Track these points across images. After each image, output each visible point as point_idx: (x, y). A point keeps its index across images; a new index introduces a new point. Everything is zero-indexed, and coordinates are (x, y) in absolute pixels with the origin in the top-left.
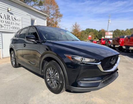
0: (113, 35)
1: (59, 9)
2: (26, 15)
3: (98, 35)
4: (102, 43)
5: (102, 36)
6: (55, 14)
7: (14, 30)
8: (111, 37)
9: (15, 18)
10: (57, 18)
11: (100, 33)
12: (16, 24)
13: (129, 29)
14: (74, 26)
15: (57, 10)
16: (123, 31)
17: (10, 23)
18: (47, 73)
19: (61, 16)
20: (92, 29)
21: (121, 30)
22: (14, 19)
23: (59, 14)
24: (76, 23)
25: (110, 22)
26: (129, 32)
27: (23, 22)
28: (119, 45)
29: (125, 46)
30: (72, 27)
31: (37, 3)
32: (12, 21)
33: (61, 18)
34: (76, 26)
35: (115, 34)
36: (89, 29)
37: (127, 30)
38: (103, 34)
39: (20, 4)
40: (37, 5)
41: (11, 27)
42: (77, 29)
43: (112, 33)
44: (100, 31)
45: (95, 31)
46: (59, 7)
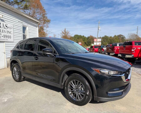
0: (102, 42)
1: (46, 14)
2: (18, 22)
3: (87, 41)
4: (95, 50)
5: (91, 42)
6: (42, 19)
7: (5, 39)
8: (100, 44)
9: (6, 25)
10: (44, 23)
11: (88, 39)
12: (8, 32)
13: (117, 36)
14: (63, 33)
15: (44, 15)
16: (111, 37)
17: (2, 31)
18: (69, 86)
19: (49, 21)
20: (80, 35)
21: (109, 37)
22: (5, 27)
23: (46, 20)
24: (65, 30)
25: (100, 28)
26: (117, 39)
27: (14, 29)
28: (114, 53)
29: (120, 54)
30: (61, 33)
31: (22, 6)
32: (3, 29)
33: (49, 24)
34: (65, 32)
35: (104, 41)
36: (77, 35)
37: (115, 36)
38: (91, 40)
39: (12, 10)
40: (21, 9)
41: (2, 35)
42: (67, 35)
43: (100, 40)
44: (88, 37)
45: (83, 37)
46: (46, 12)
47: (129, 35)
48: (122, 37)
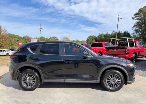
11: (24, 40)
21: (45, 38)
44: (23, 37)
47: (62, 37)
48: (56, 38)
